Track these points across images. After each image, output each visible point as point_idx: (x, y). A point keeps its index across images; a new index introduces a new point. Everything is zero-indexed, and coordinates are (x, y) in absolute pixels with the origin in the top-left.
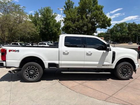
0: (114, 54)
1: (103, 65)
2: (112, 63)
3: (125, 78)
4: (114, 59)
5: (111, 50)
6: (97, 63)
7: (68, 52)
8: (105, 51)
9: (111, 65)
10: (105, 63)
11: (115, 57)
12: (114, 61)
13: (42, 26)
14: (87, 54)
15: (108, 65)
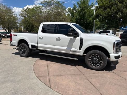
0: (82, 40)
1: (70, 51)
2: (80, 49)
3: (96, 68)
4: (81, 46)
5: (78, 36)
6: (65, 48)
7: (43, 37)
8: (72, 37)
9: (79, 52)
10: (73, 49)
11: (82, 44)
12: (81, 48)
13: (78, 17)
14: (57, 39)
15: (76, 52)
